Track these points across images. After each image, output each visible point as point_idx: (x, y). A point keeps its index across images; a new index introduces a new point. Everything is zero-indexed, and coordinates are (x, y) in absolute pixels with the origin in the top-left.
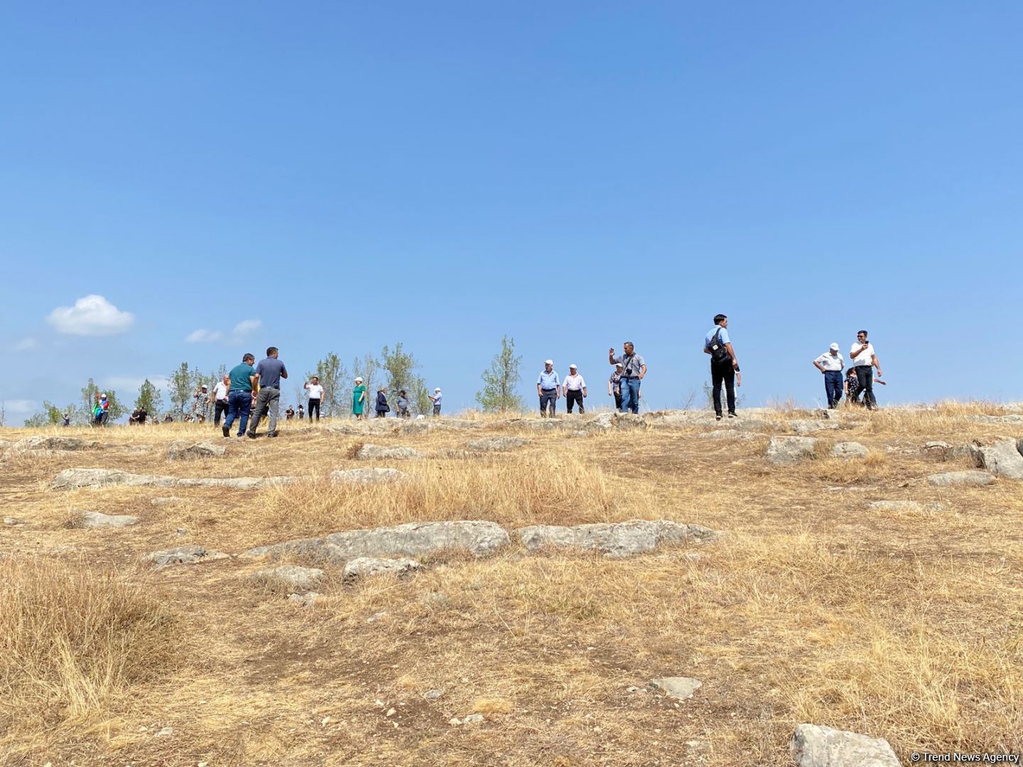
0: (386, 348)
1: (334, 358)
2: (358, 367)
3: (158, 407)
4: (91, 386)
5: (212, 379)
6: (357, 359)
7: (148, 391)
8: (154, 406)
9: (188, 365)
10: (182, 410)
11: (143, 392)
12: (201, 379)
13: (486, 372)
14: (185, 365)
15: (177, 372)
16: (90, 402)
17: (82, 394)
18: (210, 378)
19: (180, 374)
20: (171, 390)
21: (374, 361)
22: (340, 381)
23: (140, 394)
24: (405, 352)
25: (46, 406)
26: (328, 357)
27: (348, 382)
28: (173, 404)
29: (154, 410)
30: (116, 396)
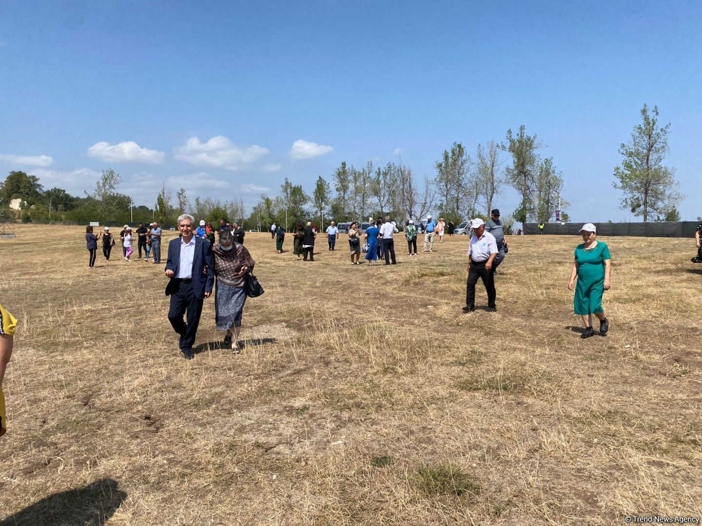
0: (510, 132)
1: (459, 146)
2: (481, 153)
3: (329, 196)
4: (287, 183)
5: (364, 172)
6: (479, 145)
7: (321, 185)
8: (326, 195)
9: (346, 164)
10: (344, 197)
11: (318, 185)
12: (355, 174)
13: (623, 146)
14: (344, 164)
15: (338, 169)
16: (287, 194)
17: (281, 189)
18: (362, 172)
19: (341, 170)
20: (336, 183)
21: (500, 145)
22: (466, 166)
23: (316, 187)
24: (528, 133)
25: (263, 198)
26: (453, 146)
27: (472, 167)
28: (338, 193)
29: (326, 198)
30: (303, 189)
